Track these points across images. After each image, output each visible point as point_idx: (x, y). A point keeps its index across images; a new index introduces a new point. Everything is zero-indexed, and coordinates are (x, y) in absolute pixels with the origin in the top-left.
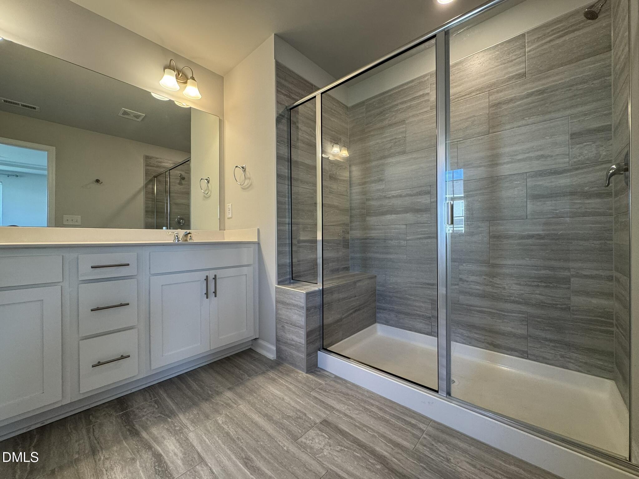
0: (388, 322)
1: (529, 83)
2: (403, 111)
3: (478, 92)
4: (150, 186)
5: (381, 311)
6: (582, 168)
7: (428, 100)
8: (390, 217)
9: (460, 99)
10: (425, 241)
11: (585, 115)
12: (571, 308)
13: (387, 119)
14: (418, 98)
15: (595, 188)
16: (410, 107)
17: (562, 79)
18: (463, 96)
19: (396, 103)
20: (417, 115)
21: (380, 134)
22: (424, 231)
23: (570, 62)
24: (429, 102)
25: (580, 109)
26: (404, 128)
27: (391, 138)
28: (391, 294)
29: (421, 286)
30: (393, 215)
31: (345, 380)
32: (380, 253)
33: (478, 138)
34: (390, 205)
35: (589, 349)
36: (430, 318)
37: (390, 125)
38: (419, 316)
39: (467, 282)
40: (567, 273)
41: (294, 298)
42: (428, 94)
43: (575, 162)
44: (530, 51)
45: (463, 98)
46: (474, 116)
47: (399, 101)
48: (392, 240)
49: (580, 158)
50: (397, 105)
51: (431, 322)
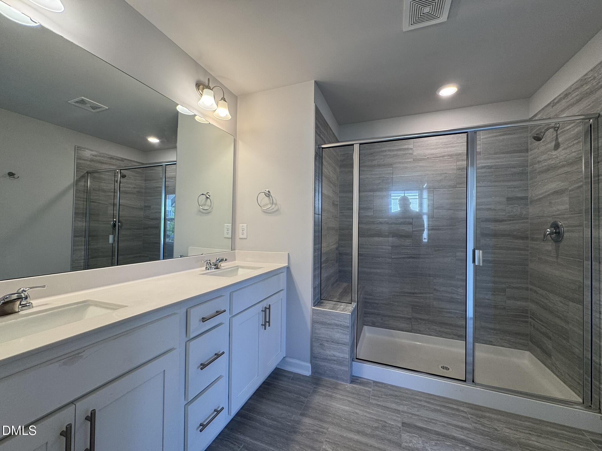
0: (374, 324)
1: (483, 159)
2: (391, 157)
3: (449, 157)
4: (82, 183)
5: (368, 315)
6: (513, 220)
7: (412, 154)
8: (377, 239)
9: (436, 159)
10: (408, 260)
11: (515, 188)
12: (506, 308)
13: (376, 160)
14: (404, 150)
15: (520, 234)
16: (396, 155)
17: (502, 162)
18: (438, 157)
19: (384, 149)
20: (403, 163)
21: (369, 171)
22: (407, 252)
23: (507, 153)
24: (413, 155)
25: (512, 183)
26: (391, 170)
27: (380, 176)
28: (377, 302)
29: (404, 294)
30: (380, 238)
31: (385, 384)
32: (368, 268)
33: (449, 189)
34: (377, 229)
35: (516, 334)
36: (410, 318)
37: (379, 166)
38: (401, 317)
39: (440, 291)
40: (504, 286)
41: (337, 319)
42: (411, 149)
43: (509, 216)
44: (483, 139)
45: (438, 158)
46: (446, 173)
47: (387, 148)
48: (379, 258)
49: (512, 214)
50: (386, 151)
51: (411, 322)
